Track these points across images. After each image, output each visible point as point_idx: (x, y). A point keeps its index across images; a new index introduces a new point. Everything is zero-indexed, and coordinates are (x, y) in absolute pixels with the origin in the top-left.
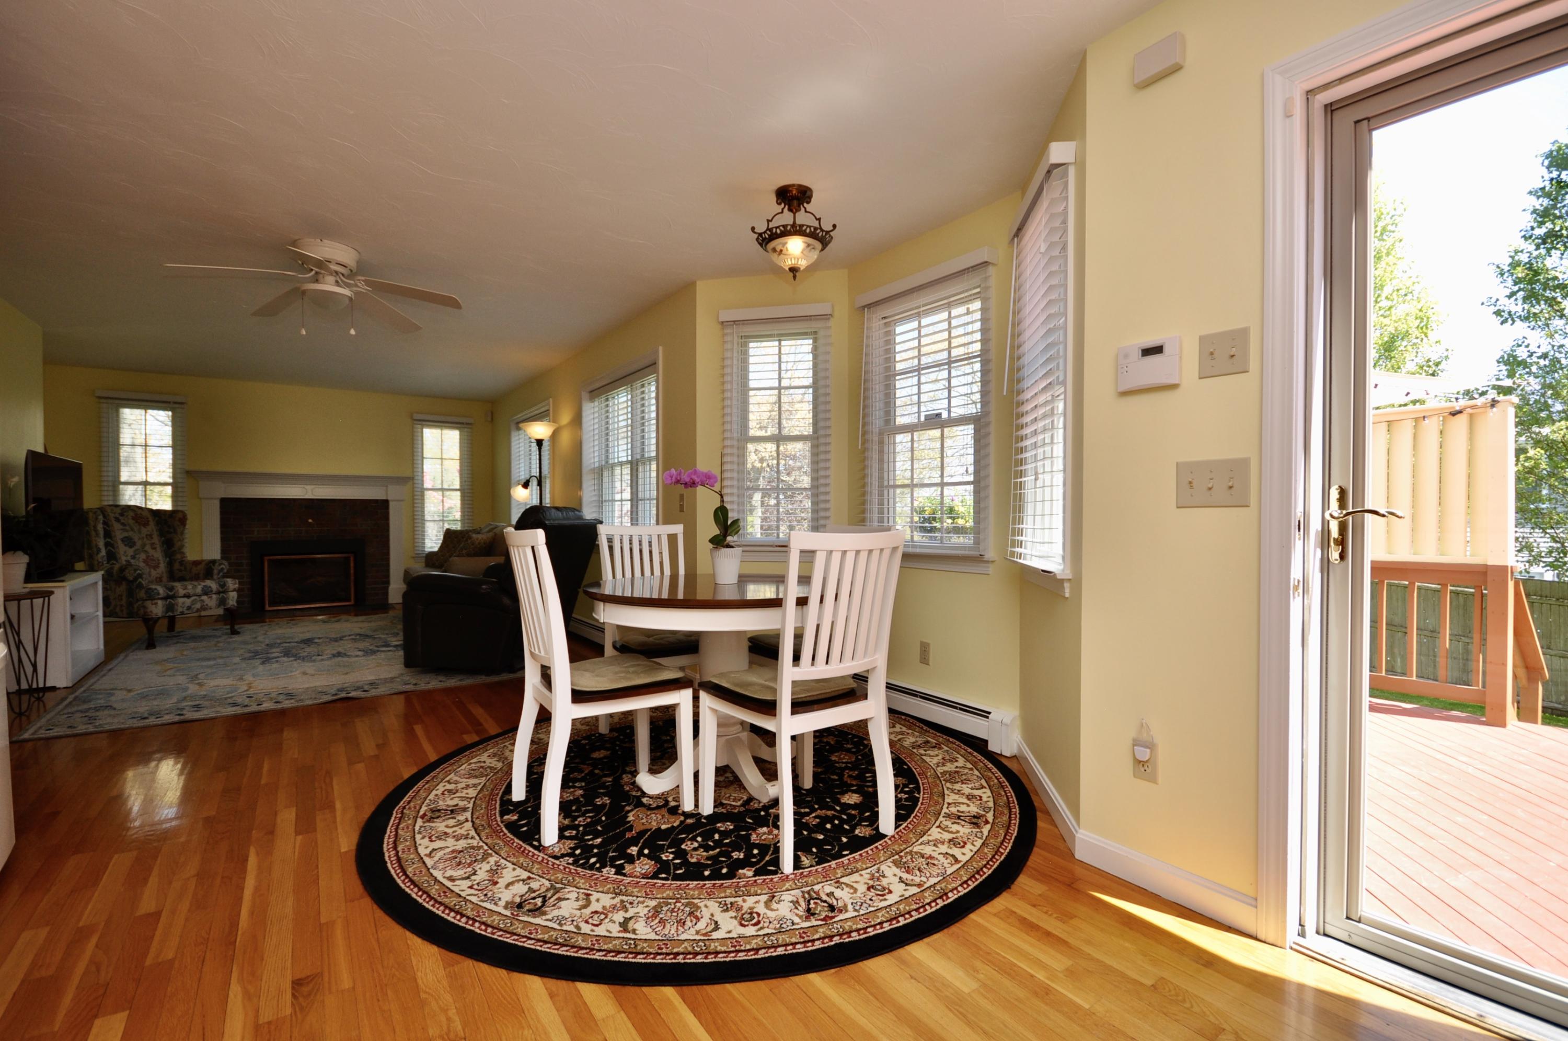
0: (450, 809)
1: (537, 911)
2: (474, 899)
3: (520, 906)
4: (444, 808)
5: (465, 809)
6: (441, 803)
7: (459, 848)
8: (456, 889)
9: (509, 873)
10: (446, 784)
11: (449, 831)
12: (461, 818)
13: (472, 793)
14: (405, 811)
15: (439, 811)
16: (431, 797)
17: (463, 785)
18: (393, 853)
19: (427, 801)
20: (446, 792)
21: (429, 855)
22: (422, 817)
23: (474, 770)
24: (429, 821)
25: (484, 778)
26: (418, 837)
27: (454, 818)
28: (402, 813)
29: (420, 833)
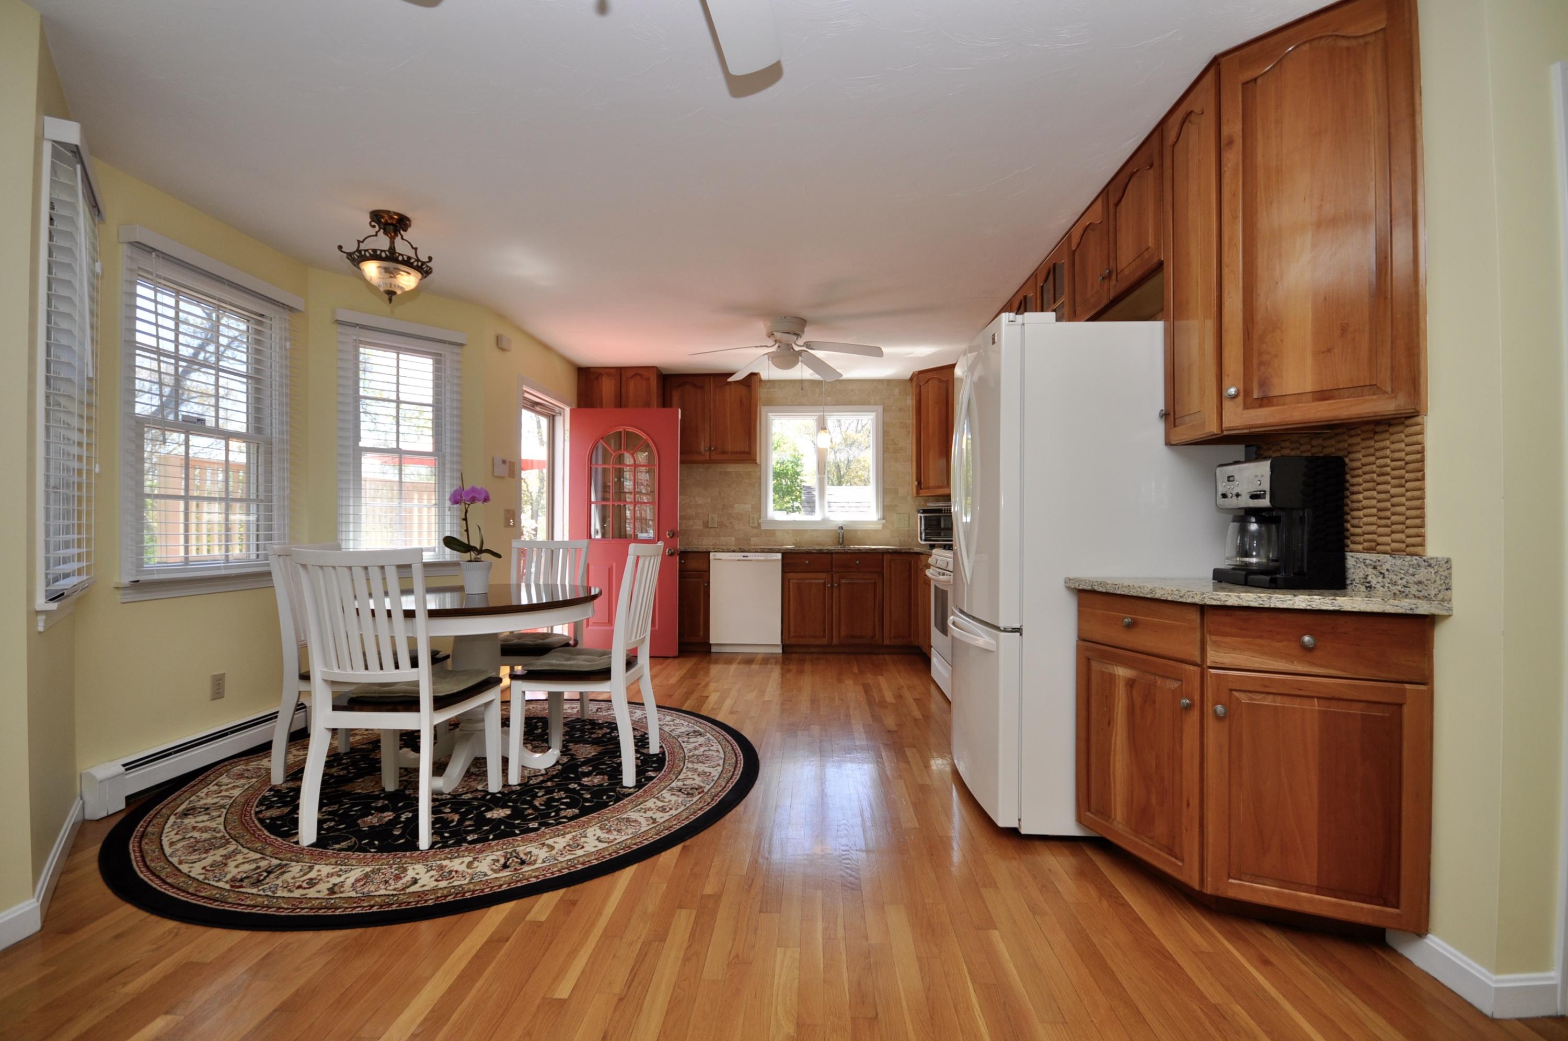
0: (679, 793)
1: (695, 732)
2: (715, 741)
3: (700, 734)
4: (682, 795)
5: (672, 789)
6: (680, 800)
7: (700, 764)
8: (720, 747)
9: (691, 746)
10: (657, 820)
11: (695, 777)
12: (680, 784)
13: (650, 803)
14: (710, 800)
15: (688, 794)
16: (683, 808)
17: (649, 814)
18: (736, 772)
19: (687, 805)
20: (668, 809)
21: (719, 765)
22: (703, 791)
23: (619, 831)
24: (701, 787)
25: (625, 816)
26: (715, 778)
27: (684, 785)
28: (712, 800)
29: (713, 780)
